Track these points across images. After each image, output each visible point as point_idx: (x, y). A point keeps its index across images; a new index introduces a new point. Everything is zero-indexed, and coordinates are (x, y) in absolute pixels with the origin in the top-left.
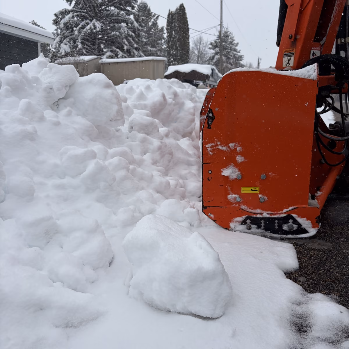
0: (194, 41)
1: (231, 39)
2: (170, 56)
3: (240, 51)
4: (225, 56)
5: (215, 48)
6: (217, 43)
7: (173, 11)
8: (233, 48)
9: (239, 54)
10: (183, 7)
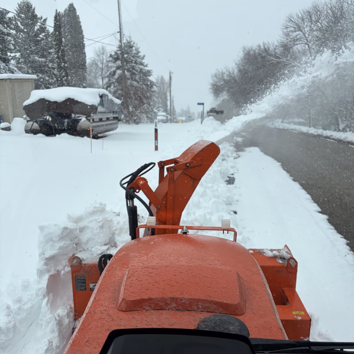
0: (96, 51)
1: (136, 50)
2: (61, 69)
3: (147, 64)
4: (128, 70)
5: (116, 61)
6: (119, 54)
7: (61, 12)
8: (138, 61)
9: (146, 68)
10: (73, 7)
